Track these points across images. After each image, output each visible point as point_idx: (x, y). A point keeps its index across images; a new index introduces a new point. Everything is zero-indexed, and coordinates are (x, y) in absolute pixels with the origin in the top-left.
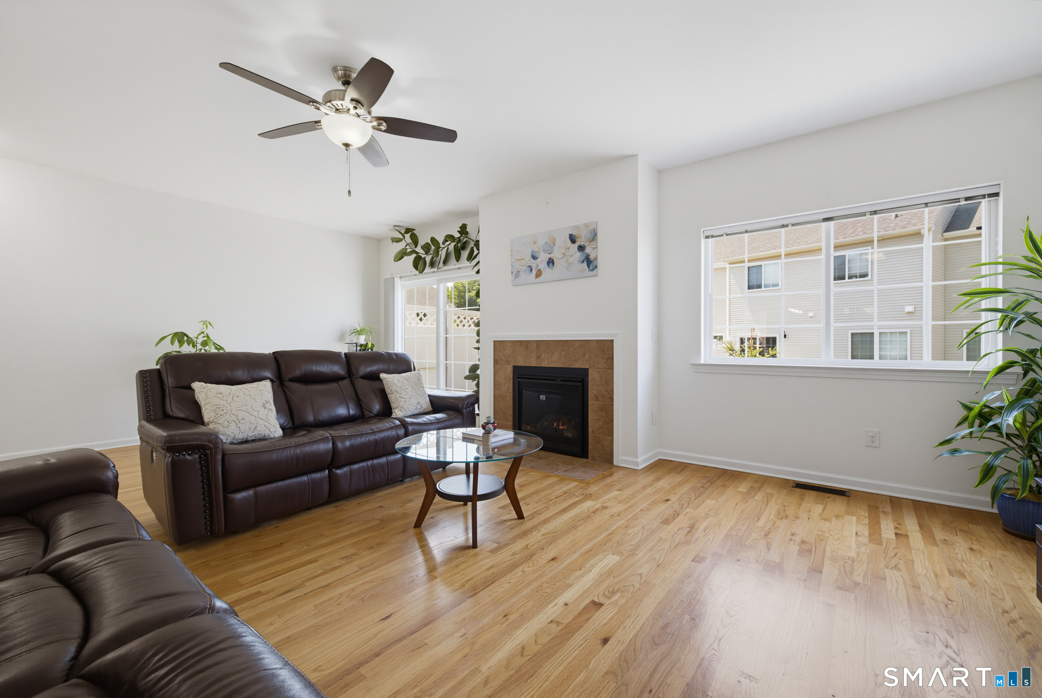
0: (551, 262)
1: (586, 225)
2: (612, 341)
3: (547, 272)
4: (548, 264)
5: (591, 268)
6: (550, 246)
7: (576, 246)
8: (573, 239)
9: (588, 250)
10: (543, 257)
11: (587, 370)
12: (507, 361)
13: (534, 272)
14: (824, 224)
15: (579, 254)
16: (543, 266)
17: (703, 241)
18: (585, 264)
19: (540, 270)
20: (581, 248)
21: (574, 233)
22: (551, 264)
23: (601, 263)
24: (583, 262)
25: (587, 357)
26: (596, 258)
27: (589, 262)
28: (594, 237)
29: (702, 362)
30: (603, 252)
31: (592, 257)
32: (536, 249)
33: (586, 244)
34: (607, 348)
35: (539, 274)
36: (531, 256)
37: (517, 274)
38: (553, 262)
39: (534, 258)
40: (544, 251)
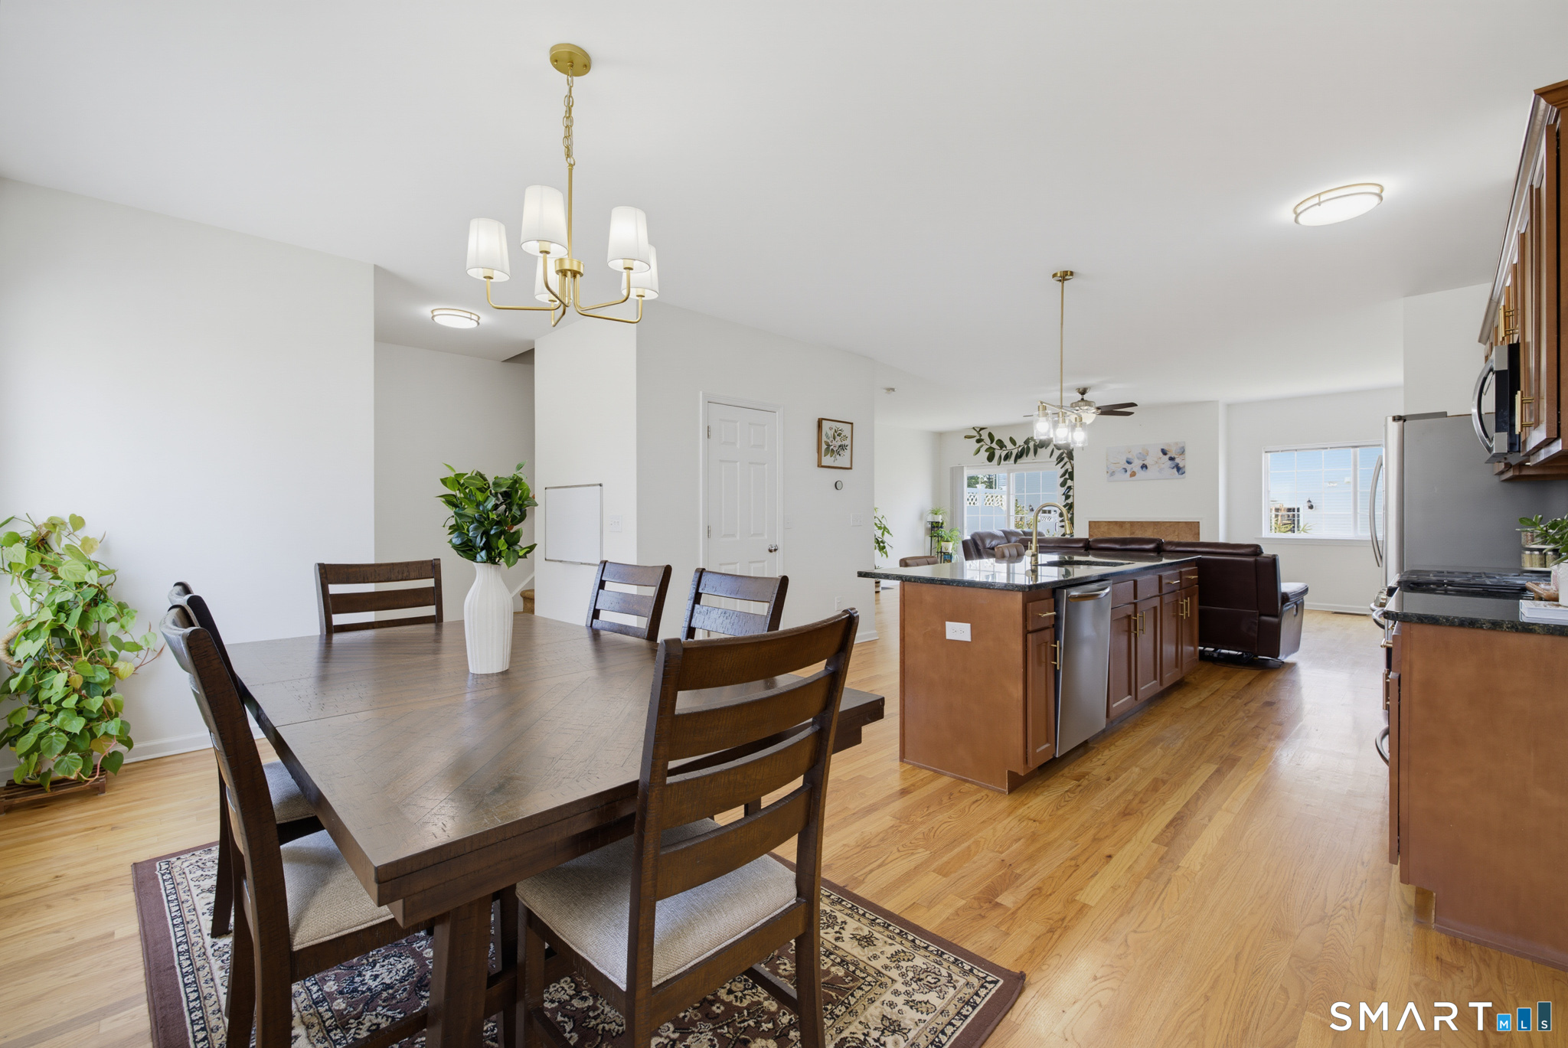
0: (1144, 467)
1: (1177, 444)
2: (1199, 522)
3: (1141, 474)
4: (1142, 467)
5: (1180, 472)
6: (1143, 455)
7: (1167, 457)
8: (1164, 452)
9: (1177, 460)
10: (1137, 464)
13: (1129, 473)
14: (1352, 450)
15: (1170, 462)
16: (1137, 469)
17: (1264, 454)
18: (1175, 470)
19: (1134, 471)
20: (1172, 459)
21: (1165, 448)
22: (1144, 469)
23: (1187, 469)
24: (1173, 468)
25: (1176, 533)
26: (1184, 467)
27: (1178, 468)
28: (1182, 452)
29: (1263, 536)
30: (1187, 462)
31: (1181, 465)
32: (1130, 457)
33: (1176, 456)
34: (1194, 526)
35: (1133, 474)
36: (1125, 461)
37: (1113, 474)
38: (1146, 467)
39: (1129, 463)
40: (1138, 458)
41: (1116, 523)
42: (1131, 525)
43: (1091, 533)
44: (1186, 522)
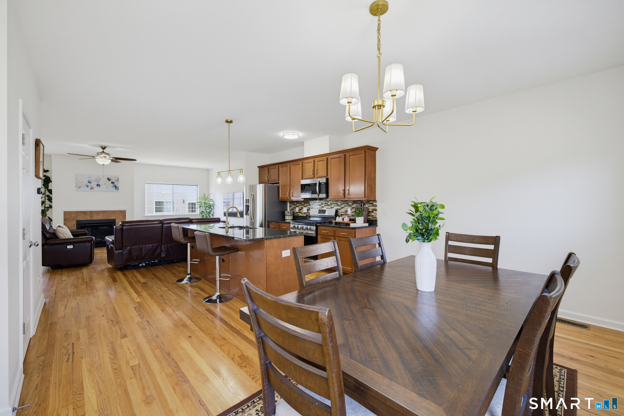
1: (115, 176)
2: (125, 211)
3: (96, 188)
5: (117, 189)
6: (98, 180)
7: (110, 182)
8: (109, 179)
9: (115, 184)
10: (94, 184)
11: (115, 219)
12: (73, 219)
13: (89, 188)
16: (95, 186)
17: (145, 184)
18: (114, 188)
19: (92, 187)
20: (113, 183)
22: (98, 186)
23: (120, 188)
24: (113, 187)
25: (115, 216)
26: (118, 187)
27: (116, 187)
28: (118, 181)
30: (119, 185)
31: (117, 186)
32: (90, 179)
33: (115, 182)
34: (123, 213)
35: (92, 188)
36: (87, 182)
37: (80, 187)
38: (99, 185)
39: (89, 182)
40: (95, 181)
41: (82, 212)
42: (90, 213)
43: (65, 217)
44: (119, 211)
